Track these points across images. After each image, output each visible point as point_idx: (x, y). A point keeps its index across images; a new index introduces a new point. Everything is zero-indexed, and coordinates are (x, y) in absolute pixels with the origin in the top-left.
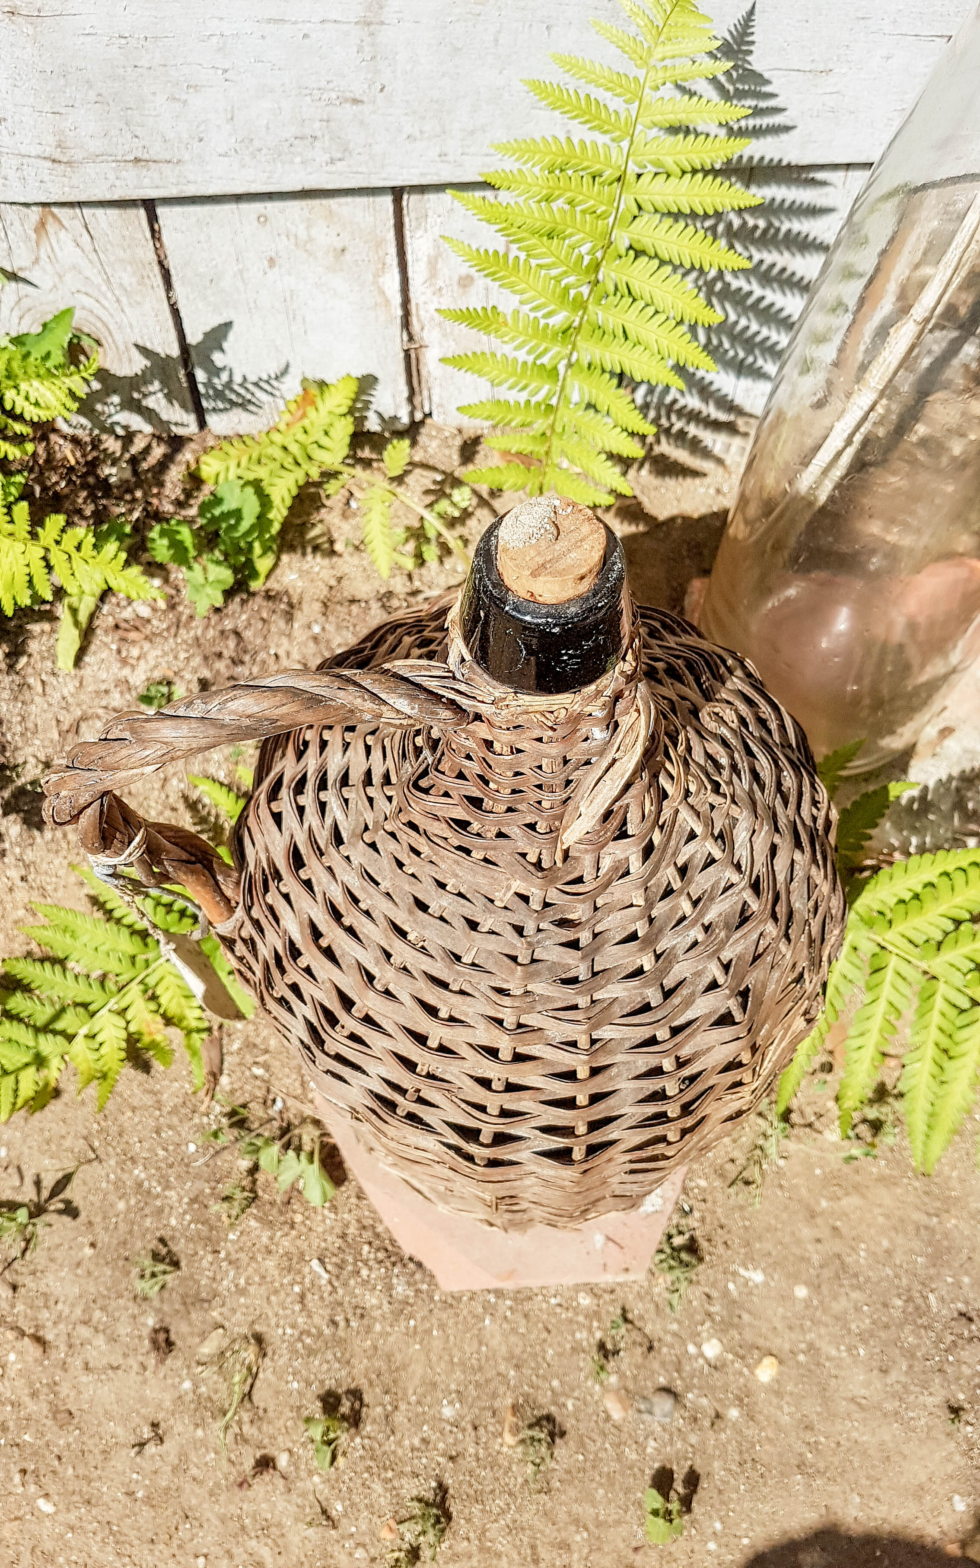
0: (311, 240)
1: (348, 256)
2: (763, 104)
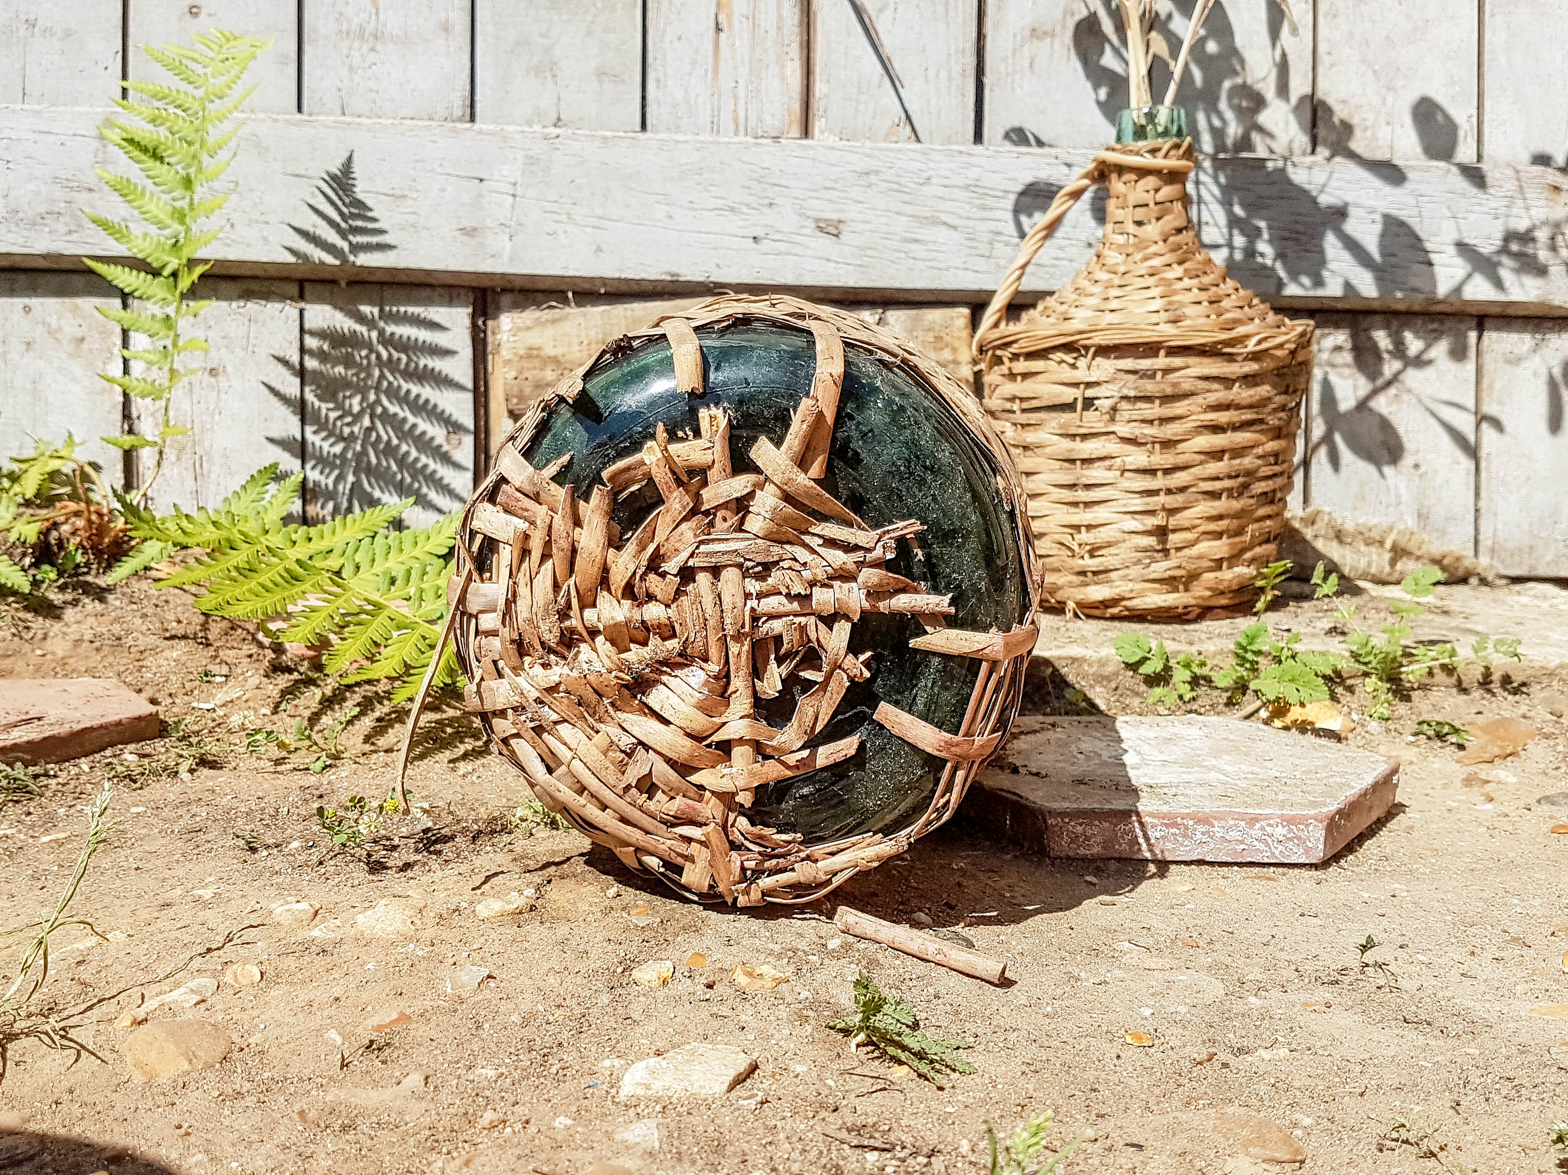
0: (60, 329)
1: (85, 346)
2: (370, 225)
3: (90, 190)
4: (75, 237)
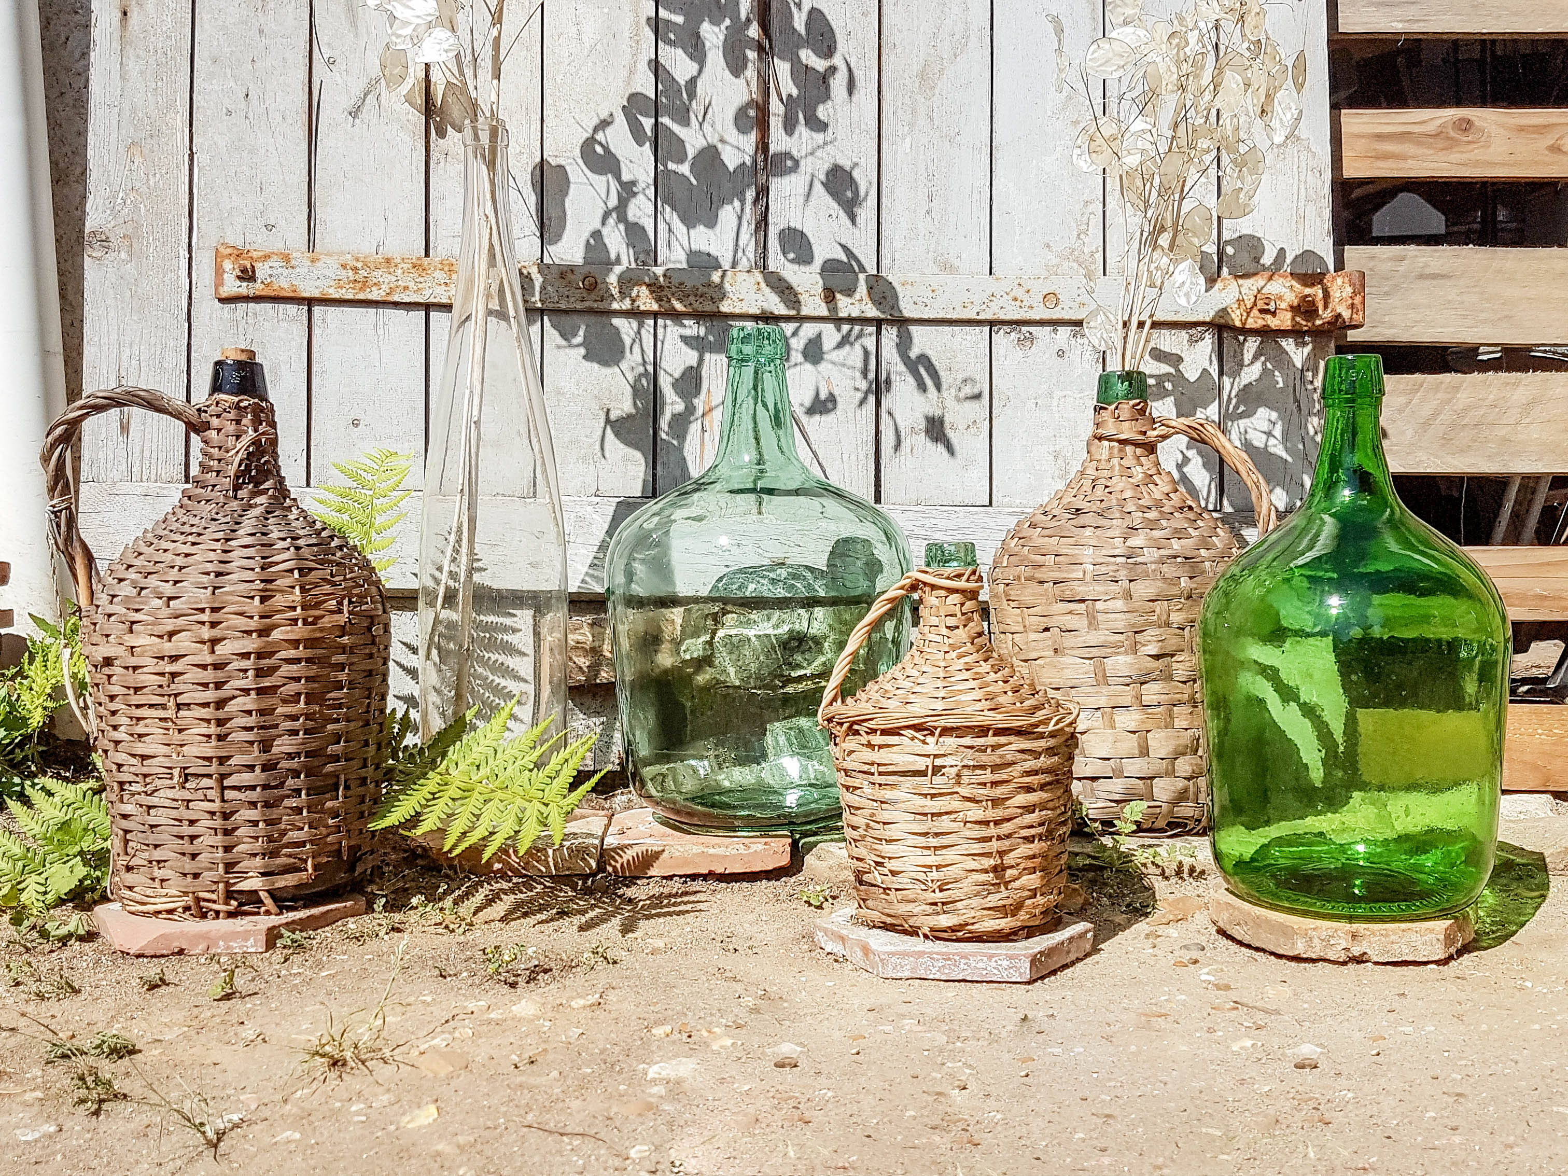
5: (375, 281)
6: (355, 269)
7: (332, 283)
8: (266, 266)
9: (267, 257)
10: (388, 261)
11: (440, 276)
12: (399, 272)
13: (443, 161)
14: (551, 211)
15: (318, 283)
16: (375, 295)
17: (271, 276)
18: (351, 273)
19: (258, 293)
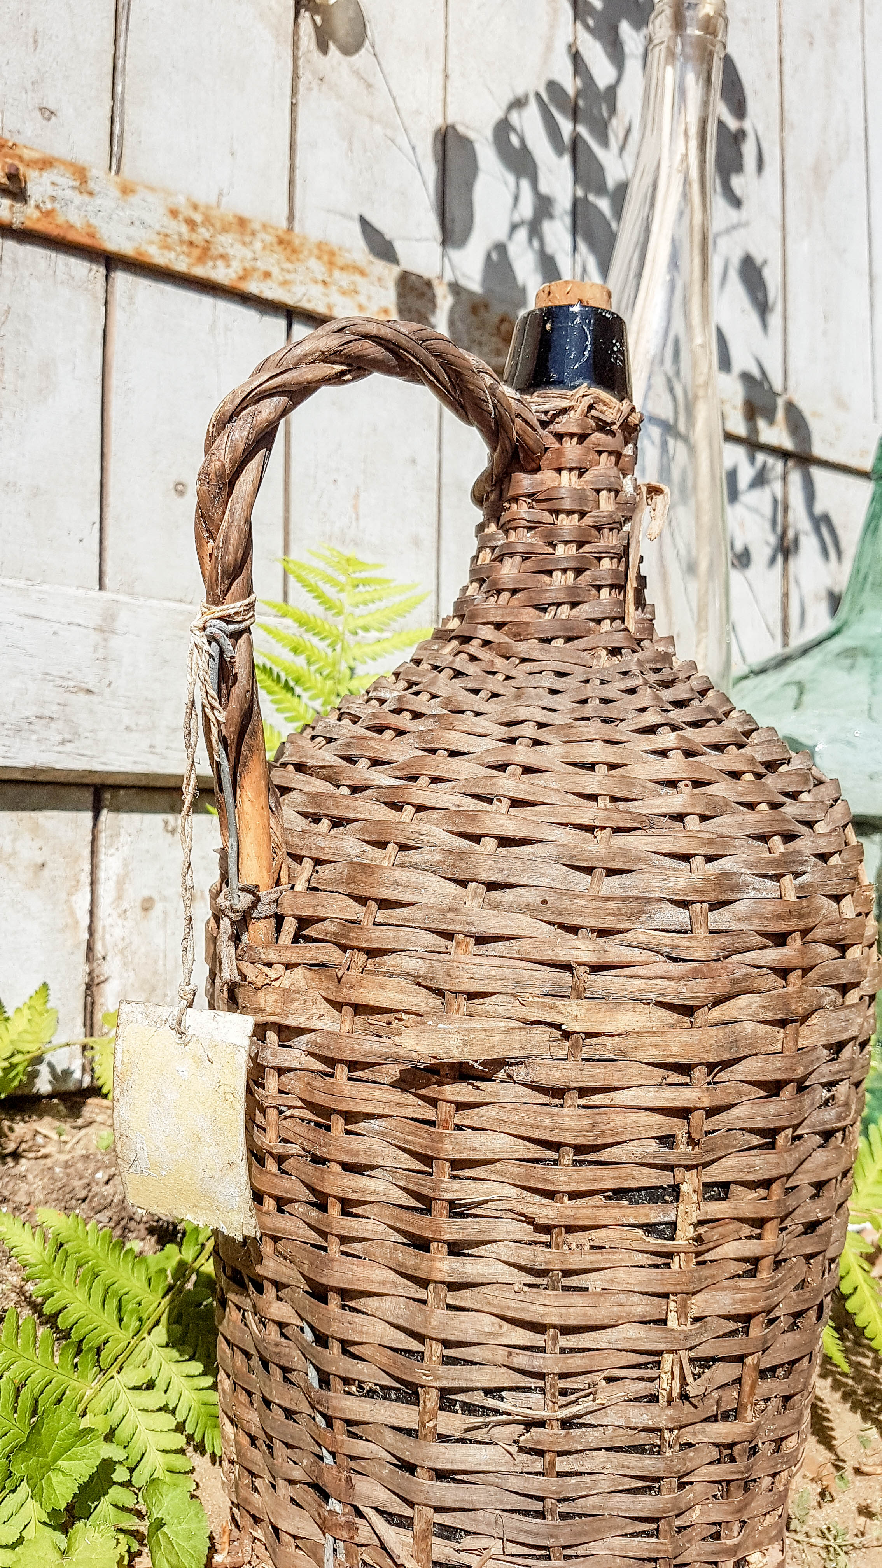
0: (15, 853)
3: (89, 691)
4: (69, 747)
5: (221, 250)
6: (191, 224)
7: (156, 238)
8: (48, 176)
9: (46, 164)
10: (242, 222)
11: (317, 267)
12: (258, 245)
13: (315, 85)
14: (455, 210)
15: (132, 231)
16: (221, 274)
17: (53, 198)
18: (184, 229)
19: (29, 224)
